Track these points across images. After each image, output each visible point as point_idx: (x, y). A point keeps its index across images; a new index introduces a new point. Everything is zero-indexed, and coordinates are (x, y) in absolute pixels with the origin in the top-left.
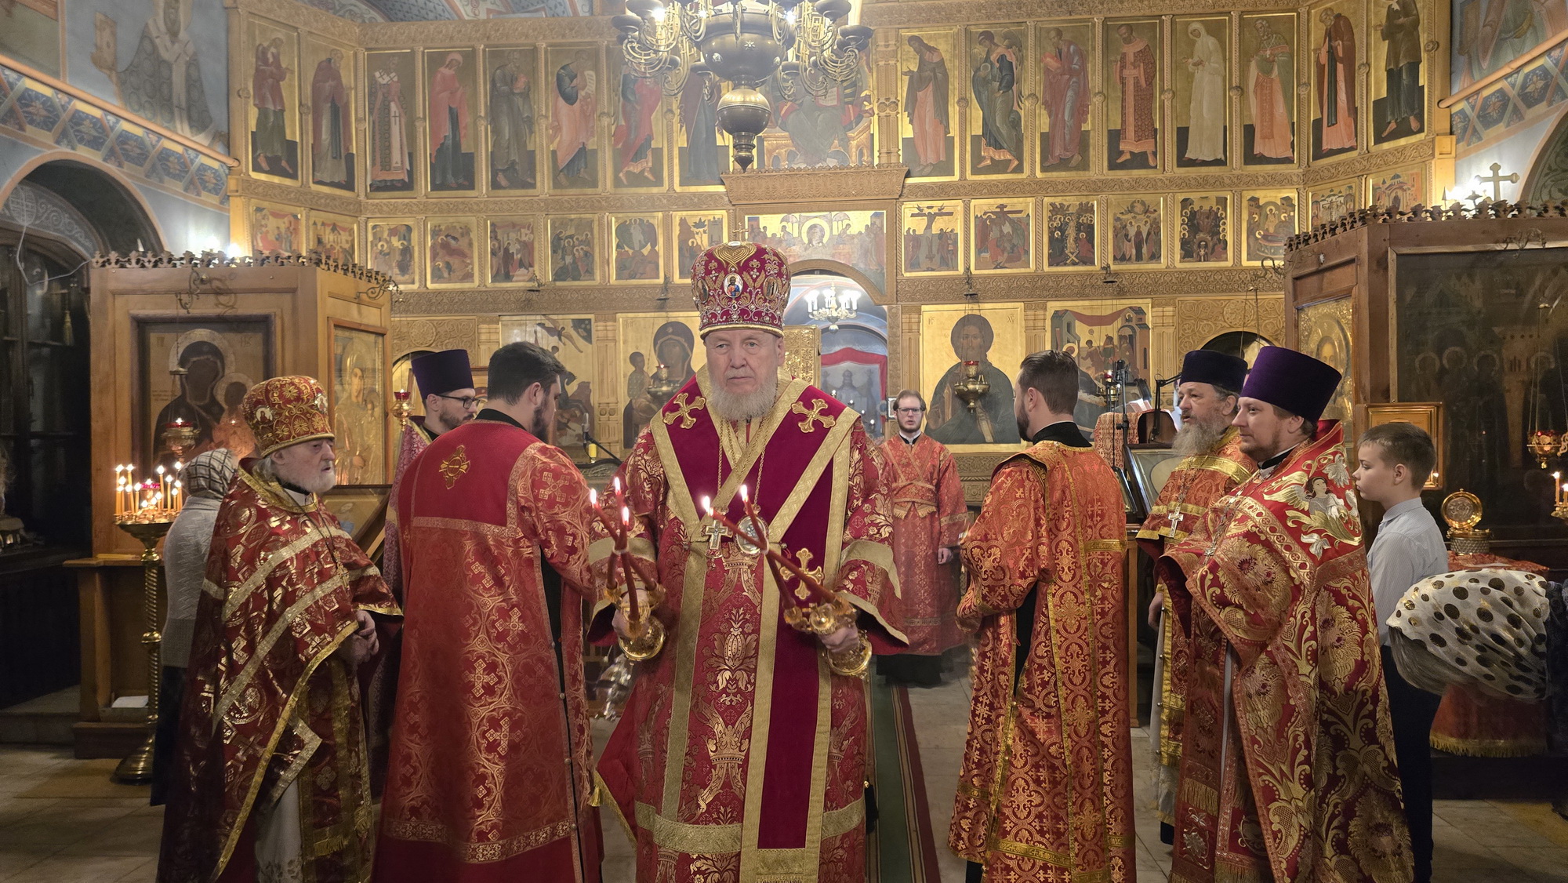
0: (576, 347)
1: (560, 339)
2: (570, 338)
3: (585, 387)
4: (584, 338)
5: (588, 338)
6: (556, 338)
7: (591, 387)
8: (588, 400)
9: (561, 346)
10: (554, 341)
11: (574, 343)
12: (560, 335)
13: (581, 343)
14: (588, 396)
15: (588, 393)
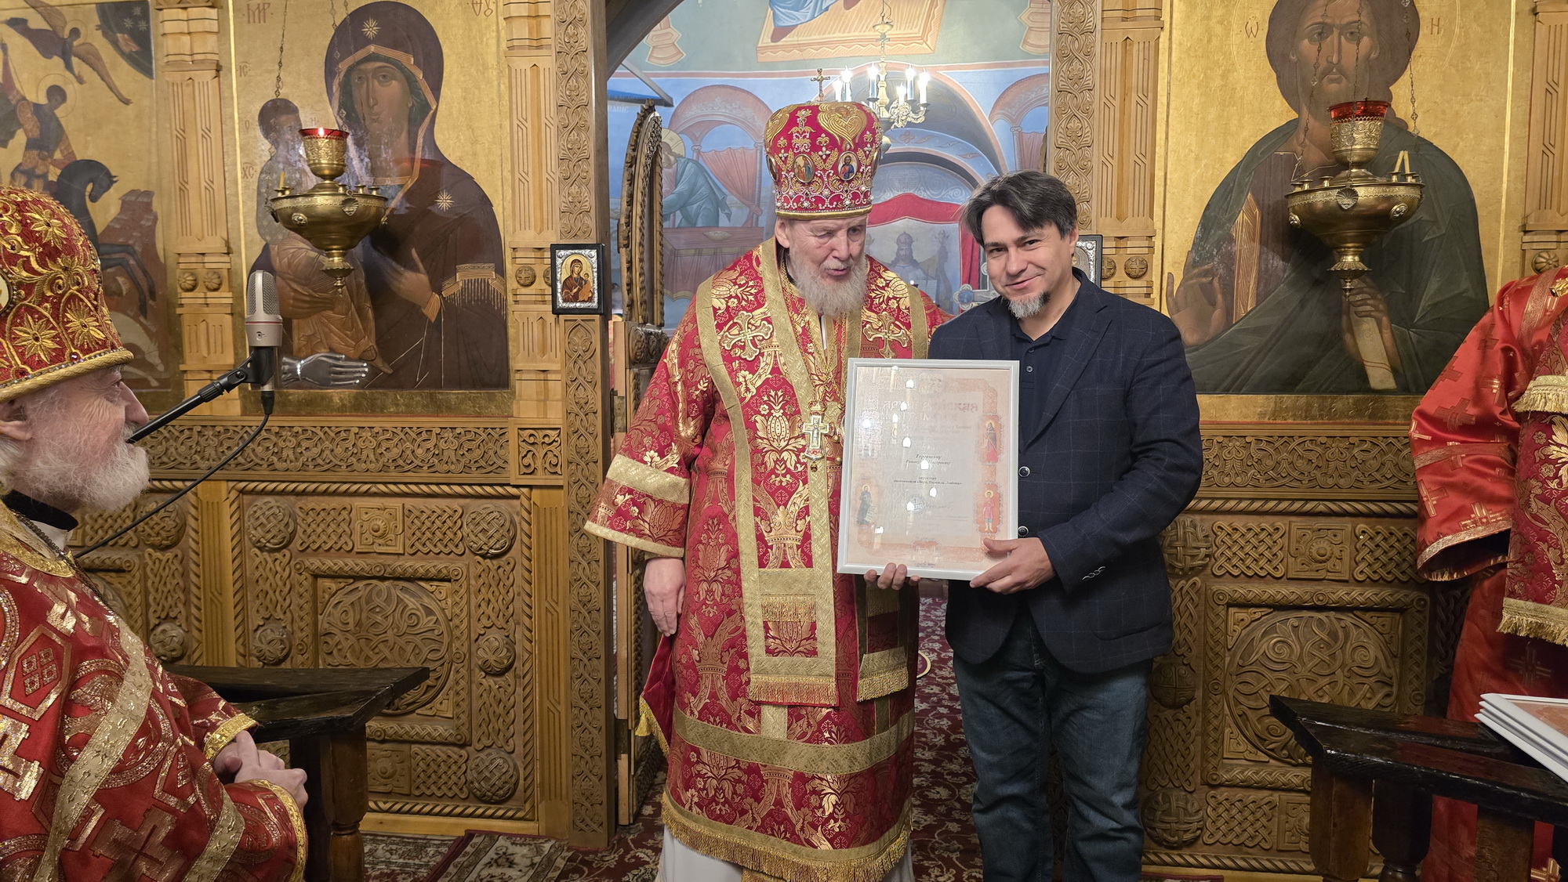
0: (112, 88)
1: (69, 66)
3: (139, 205)
4: (131, 59)
5: (142, 60)
7: (156, 206)
8: (150, 248)
11: (104, 77)
12: (66, 54)
13: (124, 74)
14: (151, 232)
15: (149, 224)
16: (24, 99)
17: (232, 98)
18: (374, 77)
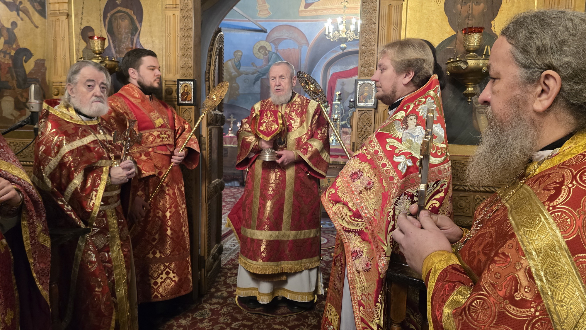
0: (32, 22)
1: (18, 15)
2: (26, 12)
3: (41, 64)
4: (39, 12)
5: (42, 13)
6: (15, 13)
7: (47, 64)
8: (44, 79)
9: (19, 23)
10: (13, 16)
11: (30, 18)
12: (18, 10)
13: (36, 17)
14: (44, 74)
15: (44, 71)
16: (3, 26)
17: (72, 26)
18: (120, 18)
